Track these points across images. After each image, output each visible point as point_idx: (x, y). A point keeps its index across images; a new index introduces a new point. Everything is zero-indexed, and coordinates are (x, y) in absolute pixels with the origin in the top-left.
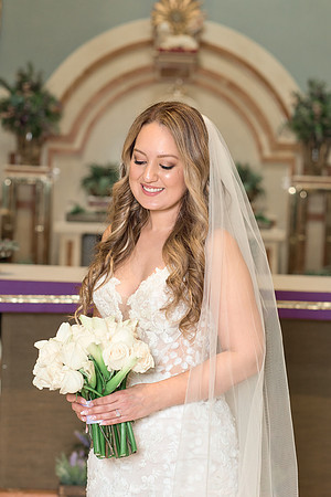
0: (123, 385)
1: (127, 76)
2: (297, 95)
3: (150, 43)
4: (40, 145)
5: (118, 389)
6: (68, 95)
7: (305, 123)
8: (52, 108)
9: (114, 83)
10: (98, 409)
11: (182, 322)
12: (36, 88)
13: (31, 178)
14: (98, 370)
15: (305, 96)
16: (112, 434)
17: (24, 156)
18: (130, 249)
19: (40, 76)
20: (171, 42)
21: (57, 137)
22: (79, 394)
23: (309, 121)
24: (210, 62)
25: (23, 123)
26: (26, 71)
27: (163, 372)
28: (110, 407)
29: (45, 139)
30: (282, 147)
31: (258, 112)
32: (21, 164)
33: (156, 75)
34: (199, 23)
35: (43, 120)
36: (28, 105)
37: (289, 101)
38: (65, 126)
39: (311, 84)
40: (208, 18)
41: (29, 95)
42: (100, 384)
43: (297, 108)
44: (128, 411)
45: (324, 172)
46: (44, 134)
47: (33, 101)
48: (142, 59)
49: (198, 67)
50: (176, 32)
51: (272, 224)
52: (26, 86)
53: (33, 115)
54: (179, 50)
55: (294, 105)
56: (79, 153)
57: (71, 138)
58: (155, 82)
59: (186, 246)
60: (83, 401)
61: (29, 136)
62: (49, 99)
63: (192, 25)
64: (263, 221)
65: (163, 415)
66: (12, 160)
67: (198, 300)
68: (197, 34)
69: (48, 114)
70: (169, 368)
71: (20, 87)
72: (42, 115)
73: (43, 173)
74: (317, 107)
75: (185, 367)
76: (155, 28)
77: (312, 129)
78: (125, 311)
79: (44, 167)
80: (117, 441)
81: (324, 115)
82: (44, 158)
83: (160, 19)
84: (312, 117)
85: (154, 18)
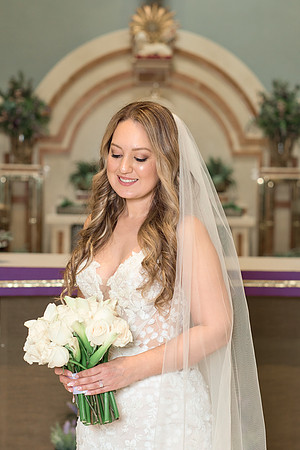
0: (105, 358)
1: (108, 81)
2: (263, 95)
3: (129, 51)
4: (31, 146)
5: (101, 362)
6: (55, 99)
7: (270, 119)
8: (42, 111)
9: (98, 87)
10: (83, 381)
11: (157, 300)
12: (27, 94)
13: (24, 175)
14: (82, 345)
15: (270, 95)
16: (97, 403)
17: (17, 156)
18: (109, 235)
19: (30, 83)
20: (148, 49)
21: (46, 138)
22: (66, 367)
23: (274, 118)
24: (183, 67)
25: (15, 126)
26: (17, 79)
27: (141, 346)
28: (94, 378)
29: (36, 140)
30: (246, 142)
31: (228, 111)
32: (15, 163)
33: (135, 80)
34: (173, 31)
35: (34, 122)
36: (20, 110)
37: (256, 100)
38: (53, 128)
39: (275, 84)
40: (181, 27)
41: (21, 100)
42: (84, 358)
43: (263, 107)
44: (110, 382)
45: (289, 163)
46: (35, 135)
47: (25, 106)
48: (122, 66)
49: (172, 71)
50: (152, 41)
51: (243, 212)
52: (18, 93)
53: (25, 119)
54: (155, 57)
55: (260, 104)
56: (67, 152)
57: (59, 138)
58: (134, 86)
59: (160, 232)
60: (70, 374)
61: (21, 138)
62: (39, 103)
63: (166, 33)
64: (231, 209)
65: (142, 384)
66: (7, 160)
67: (171, 280)
68: (171, 42)
69: (38, 117)
70: (146, 342)
71: (12, 93)
72: (33, 117)
73: (35, 170)
74: (281, 105)
75: (161, 340)
76: (133, 36)
77: (277, 125)
78: (106, 291)
79: (35, 166)
80: (102, 410)
81: (287, 112)
82: (35, 157)
83: (137, 29)
84: (277, 114)
85: (132, 29)
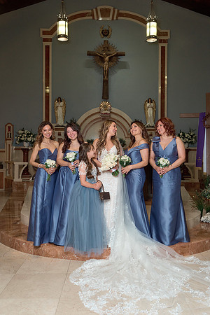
1: (94, 120)
3: (99, 112)
6: (81, 125)
9: (92, 121)
19: (75, 121)
20: (105, 112)
24: (113, 116)
26: (72, 120)
31: (124, 127)
33: (101, 119)
34: (110, 108)
40: (112, 106)
48: (98, 116)
49: (110, 117)
50: (105, 110)
54: (106, 114)
58: (101, 121)
63: (108, 108)
68: (110, 110)
76: (101, 109)
85: (100, 107)
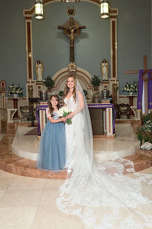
4: (51, 88)
7: (94, 82)
8: (53, 82)
12: (50, 79)
15: (93, 78)
17: (49, 90)
25: (48, 85)
26: (48, 77)
30: (90, 87)
31: (86, 81)
36: (49, 82)
38: (55, 85)
45: (98, 90)
48: (67, 74)
49: (76, 74)
50: (72, 69)
51: (89, 99)
56: (58, 89)
57: (56, 87)
64: (87, 98)
68: (75, 69)
74: (96, 80)
79: (52, 92)
